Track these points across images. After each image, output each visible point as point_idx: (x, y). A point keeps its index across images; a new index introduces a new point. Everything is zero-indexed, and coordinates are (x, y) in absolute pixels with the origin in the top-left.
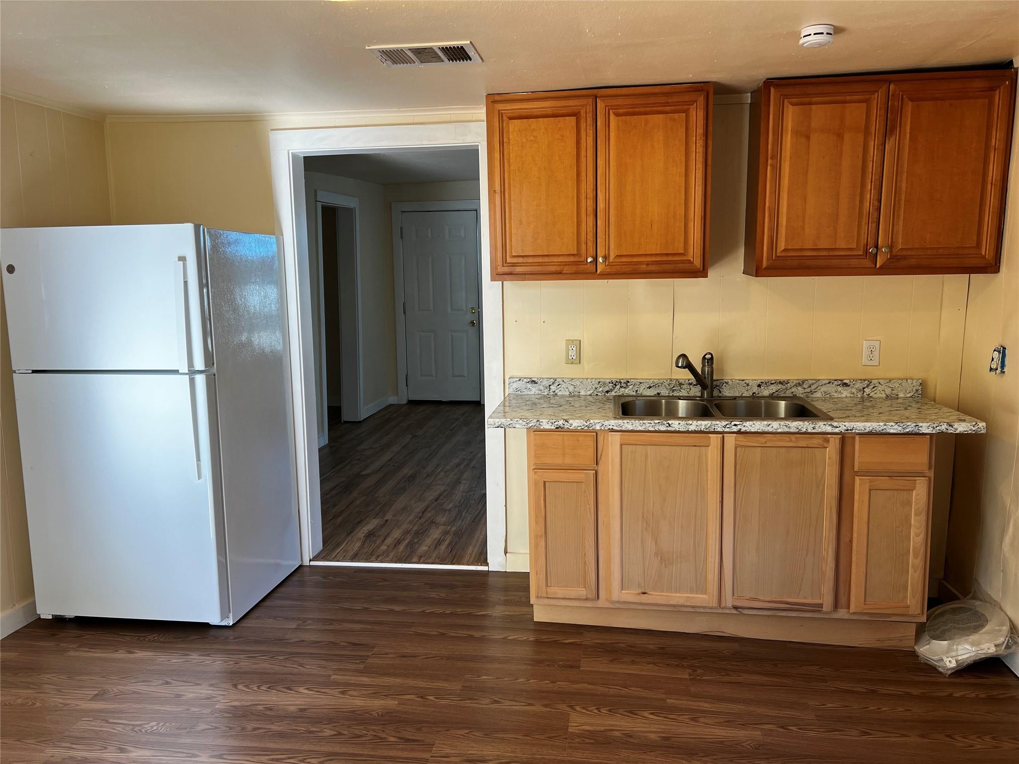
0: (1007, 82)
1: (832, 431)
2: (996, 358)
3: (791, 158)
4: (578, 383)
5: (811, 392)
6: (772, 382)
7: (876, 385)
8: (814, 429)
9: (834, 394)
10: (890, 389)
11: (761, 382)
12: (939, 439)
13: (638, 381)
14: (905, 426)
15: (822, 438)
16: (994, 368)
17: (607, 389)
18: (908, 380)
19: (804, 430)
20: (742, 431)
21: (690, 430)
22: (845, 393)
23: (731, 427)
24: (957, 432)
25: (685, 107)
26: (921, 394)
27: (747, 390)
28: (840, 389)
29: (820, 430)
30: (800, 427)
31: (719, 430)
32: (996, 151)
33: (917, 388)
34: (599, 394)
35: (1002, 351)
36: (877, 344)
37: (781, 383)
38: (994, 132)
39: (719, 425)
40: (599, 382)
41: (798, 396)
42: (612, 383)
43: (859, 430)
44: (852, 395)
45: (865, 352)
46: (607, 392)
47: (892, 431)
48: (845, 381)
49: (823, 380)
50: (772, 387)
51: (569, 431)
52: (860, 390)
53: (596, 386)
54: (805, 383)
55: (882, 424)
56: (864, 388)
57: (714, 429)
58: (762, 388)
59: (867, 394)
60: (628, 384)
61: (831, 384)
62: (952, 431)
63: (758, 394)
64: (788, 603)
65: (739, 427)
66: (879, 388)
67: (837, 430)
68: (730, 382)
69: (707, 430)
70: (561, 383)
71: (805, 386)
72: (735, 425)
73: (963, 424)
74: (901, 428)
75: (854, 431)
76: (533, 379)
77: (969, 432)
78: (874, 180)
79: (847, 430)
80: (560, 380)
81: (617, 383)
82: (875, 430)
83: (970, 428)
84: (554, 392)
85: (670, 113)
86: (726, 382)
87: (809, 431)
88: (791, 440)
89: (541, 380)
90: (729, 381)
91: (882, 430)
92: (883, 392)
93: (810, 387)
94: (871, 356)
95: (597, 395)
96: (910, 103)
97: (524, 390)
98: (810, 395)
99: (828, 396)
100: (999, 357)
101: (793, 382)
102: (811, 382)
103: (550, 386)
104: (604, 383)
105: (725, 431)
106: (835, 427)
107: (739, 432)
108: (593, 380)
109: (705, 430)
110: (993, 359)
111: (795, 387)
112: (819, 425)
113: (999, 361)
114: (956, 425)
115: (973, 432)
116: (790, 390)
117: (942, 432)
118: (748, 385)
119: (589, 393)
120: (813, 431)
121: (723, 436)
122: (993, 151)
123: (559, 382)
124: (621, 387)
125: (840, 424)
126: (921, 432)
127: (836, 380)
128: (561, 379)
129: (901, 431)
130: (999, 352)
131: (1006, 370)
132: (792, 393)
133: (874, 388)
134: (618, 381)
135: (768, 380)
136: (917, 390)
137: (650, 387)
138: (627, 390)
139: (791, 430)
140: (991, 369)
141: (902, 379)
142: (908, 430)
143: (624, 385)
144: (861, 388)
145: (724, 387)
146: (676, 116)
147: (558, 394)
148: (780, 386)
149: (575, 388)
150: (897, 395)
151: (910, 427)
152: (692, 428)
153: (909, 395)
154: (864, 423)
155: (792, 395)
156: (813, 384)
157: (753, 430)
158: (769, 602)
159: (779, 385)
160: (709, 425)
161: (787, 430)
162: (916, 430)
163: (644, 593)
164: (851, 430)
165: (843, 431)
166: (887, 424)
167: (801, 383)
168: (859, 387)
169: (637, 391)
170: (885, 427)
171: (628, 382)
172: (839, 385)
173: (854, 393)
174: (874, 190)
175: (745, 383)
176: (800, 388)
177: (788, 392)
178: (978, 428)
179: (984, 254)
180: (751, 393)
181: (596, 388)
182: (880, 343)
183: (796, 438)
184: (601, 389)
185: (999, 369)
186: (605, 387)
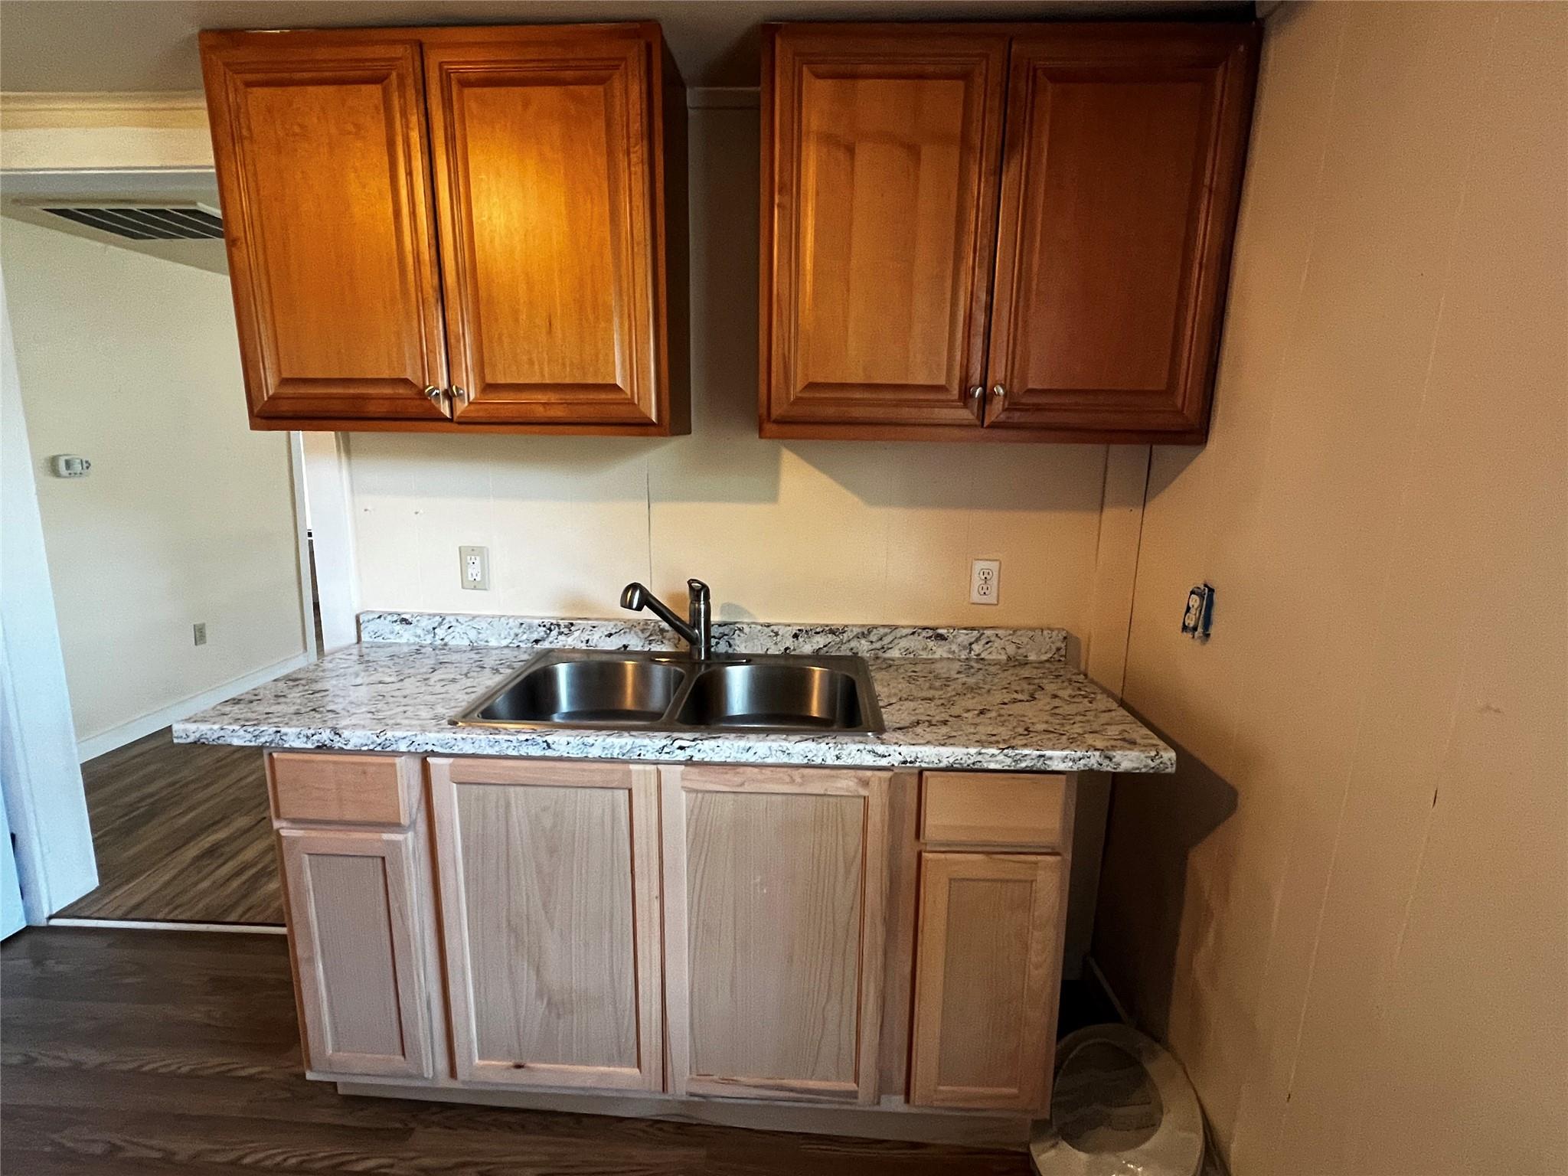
0: (1242, 48)
1: (875, 764)
2: (1196, 606)
3: (817, 194)
4: (484, 625)
5: (883, 648)
6: (818, 630)
7: (992, 639)
8: (838, 758)
9: (921, 653)
10: (1014, 646)
11: (799, 630)
12: (1085, 781)
13: (590, 622)
14: (1018, 757)
15: (855, 777)
16: (1191, 625)
17: (535, 636)
18: (1045, 632)
19: (818, 761)
20: (694, 759)
21: (590, 756)
22: (940, 651)
23: (673, 752)
24: (1118, 770)
25: (603, 73)
26: (1065, 656)
27: (776, 644)
28: (931, 644)
29: (850, 762)
30: (810, 756)
31: (650, 756)
32: (1213, 196)
33: (1059, 644)
34: (522, 645)
35: (1207, 595)
36: (995, 566)
37: (832, 632)
38: (1210, 156)
39: (649, 748)
40: (522, 624)
41: (860, 655)
42: (544, 626)
43: (928, 763)
44: (951, 656)
45: (977, 582)
46: (537, 641)
47: (992, 766)
48: (940, 631)
49: (903, 627)
50: (818, 638)
51: (341, 752)
52: (964, 648)
53: (516, 630)
54: (872, 634)
55: (973, 751)
56: (971, 644)
57: (639, 755)
58: (801, 640)
59: (977, 652)
60: (573, 628)
61: (916, 635)
62: (1109, 769)
63: (794, 650)
64: (792, 1090)
65: (689, 752)
66: (996, 645)
67: (884, 762)
68: (747, 629)
69: (624, 757)
70: (454, 623)
71: (873, 637)
72: (681, 748)
73: (1134, 754)
74: (1010, 759)
75: (917, 764)
76: (403, 616)
77: (1144, 770)
78: (980, 248)
79: (905, 762)
80: (451, 619)
81: (552, 627)
82: (960, 764)
83: (1144, 763)
84: (442, 639)
85: (572, 84)
86: (739, 629)
87: (829, 762)
88: (793, 781)
89: (418, 618)
90: (745, 626)
91: (973, 764)
92: (1003, 652)
93: (881, 639)
94: (985, 587)
95: (518, 646)
96: (1050, 86)
97: (390, 636)
98: (880, 653)
99: (912, 656)
100: (1201, 606)
101: (852, 631)
102: (882, 631)
103: (434, 629)
104: (530, 627)
105: (661, 758)
106: (880, 756)
107: (690, 762)
108: (511, 620)
109: (620, 757)
110: (1188, 609)
111: (855, 639)
112: (848, 751)
113: (1200, 613)
114: (1118, 755)
115: (1151, 771)
116: (847, 645)
117: (1091, 770)
118: (777, 634)
119: (504, 643)
120: (837, 763)
121: (659, 772)
122: (1207, 195)
123: (450, 622)
124: (561, 633)
125: (892, 749)
126: (1050, 769)
127: (924, 629)
128: (453, 617)
129: (1009, 766)
130: (1201, 596)
131: (1212, 631)
132: (852, 649)
133: (987, 643)
134: (554, 622)
135: (811, 625)
136: (1058, 649)
137: (610, 635)
138: (570, 640)
139: (795, 760)
140: (1185, 628)
141: (1033, 629)
142: (1023, 765)
143: (566, 631)
144: (966, 643)
145: (736, 636)
146: (585, 90)
147: (450, 643)
148: (830, 638)
149: (479, 633)
150: (1026, 656)
151: (1029, 755)
152: (594, 752)
153: (1044, 658)
154: (938, 748)
155: (850, 654)
156: (886, 635)
157: (716, 759)
158: (756, 1087)
159: (830, 636)
160: (628, 747)
161: (785, 759)
162: (1039, 765)
163: (519, 1067)
164: (911, 762)
165: (896, 764)
166: (983, 751)
167: (866, 632)
168: (962, 642)
169: (587, 641)
170: (979, 758)
171: (572, 624)
172: (930, 637)
173: (954, 652)
174: (979, 268)
175: (772, 631)
176: (863, 641)
177: (843, 647)
178: (1161, 763)
179: (1179, 404)
180: (782, 649)
181: (517, 635)
182: (1000, 563)
183: (803, 776)
184: (525, 637)
185: (1200, 630)
186: (531, 633)
